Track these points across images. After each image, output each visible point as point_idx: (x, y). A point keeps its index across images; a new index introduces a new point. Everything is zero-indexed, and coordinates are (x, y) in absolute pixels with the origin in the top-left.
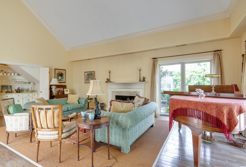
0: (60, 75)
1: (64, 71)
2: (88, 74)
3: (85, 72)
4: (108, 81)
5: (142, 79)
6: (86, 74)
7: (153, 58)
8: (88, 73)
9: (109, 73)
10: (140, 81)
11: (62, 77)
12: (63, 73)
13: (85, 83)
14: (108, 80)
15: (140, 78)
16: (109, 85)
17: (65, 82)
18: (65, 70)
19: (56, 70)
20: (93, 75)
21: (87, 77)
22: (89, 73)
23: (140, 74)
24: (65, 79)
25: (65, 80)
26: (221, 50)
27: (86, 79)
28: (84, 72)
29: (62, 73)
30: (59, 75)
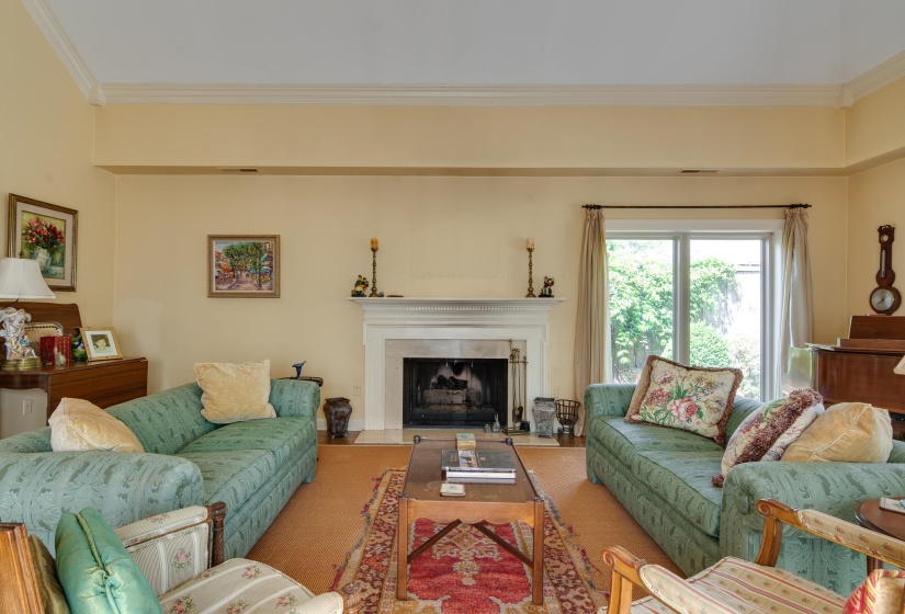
0: (46, 238)
1: (69, 218)
2: (232, 247)
3: (212, 238)
4: (363, 289)
5: (538, 287)
6: (219, 247)
7: (587, 207)
8: (236, 243)
9: (374, 250)
10: (530, 294)
11: (52, 253)
12: (59, 226)
13: (211, 295)
14: (362, 282)
15: (531, 281)
16: (372, 310)
17: (71, 289)
18: (74, 213)
19: (21, 206)
20: (270, 258)
21: (226, 263)
22: (244, 242)
23: (530, 265)
24: (74, 267)
25: (73, 277)
26: (806, 206)
27: (215, 273)
28: (205, 240)
29: (52, 230)
30: (38, 243)
